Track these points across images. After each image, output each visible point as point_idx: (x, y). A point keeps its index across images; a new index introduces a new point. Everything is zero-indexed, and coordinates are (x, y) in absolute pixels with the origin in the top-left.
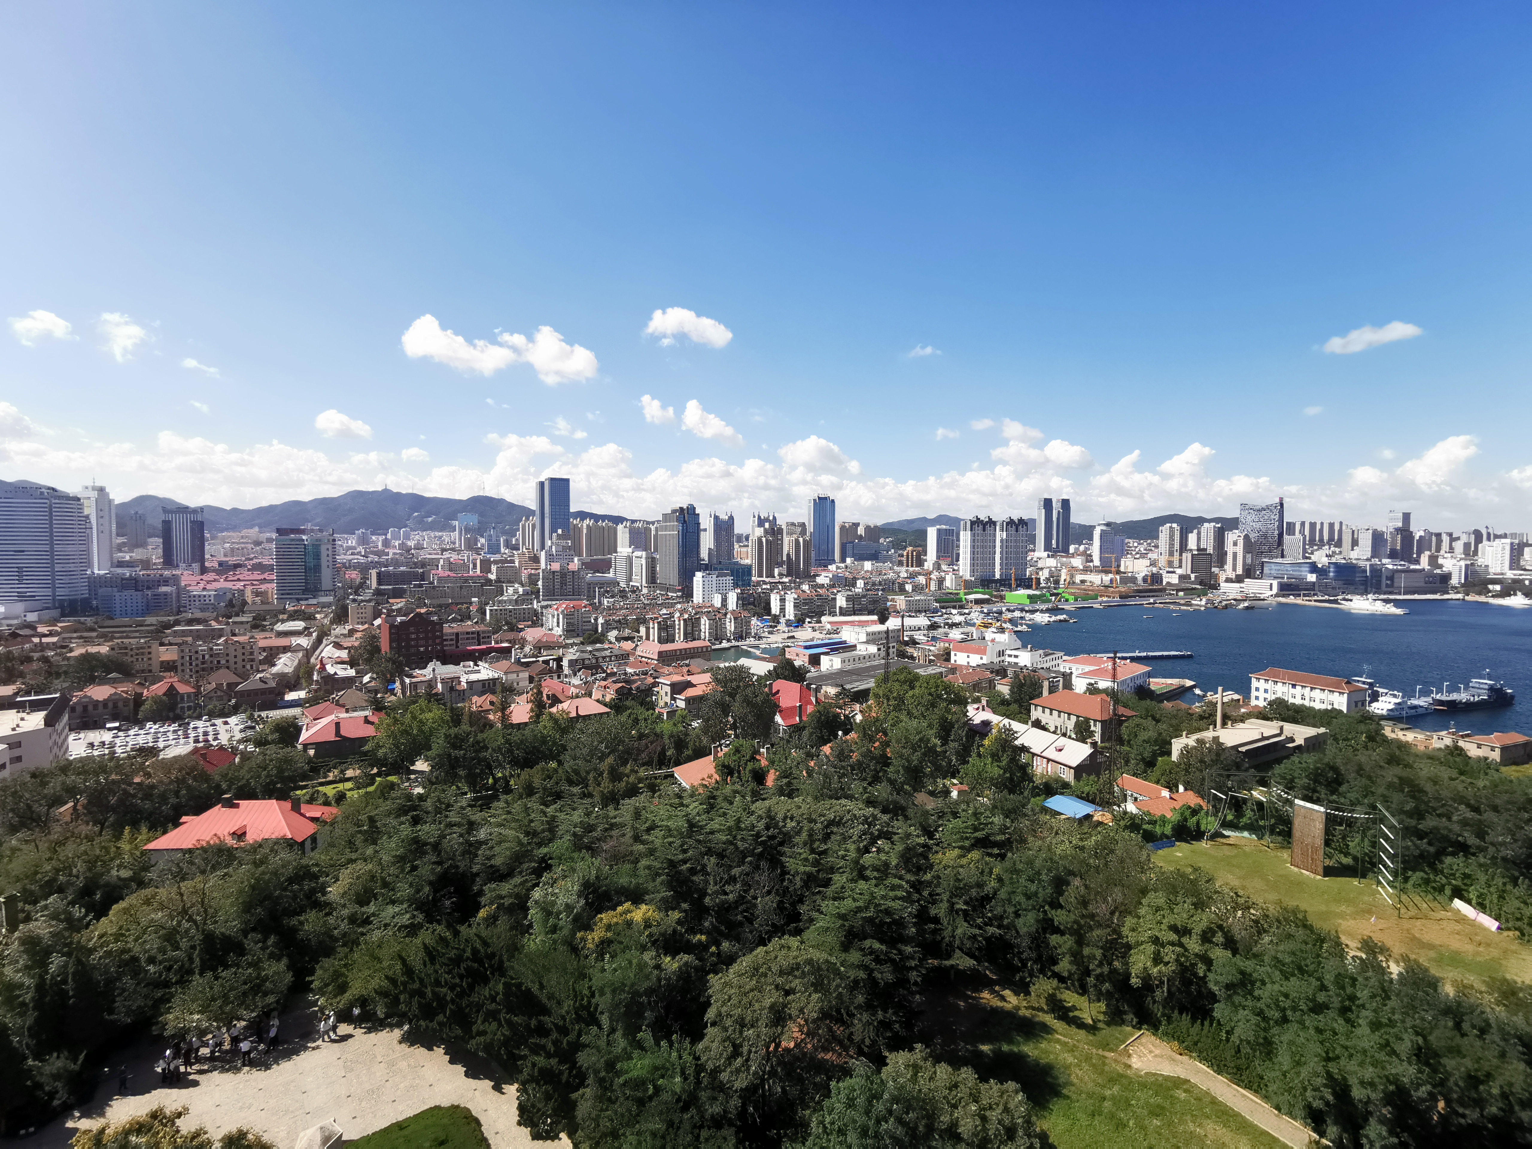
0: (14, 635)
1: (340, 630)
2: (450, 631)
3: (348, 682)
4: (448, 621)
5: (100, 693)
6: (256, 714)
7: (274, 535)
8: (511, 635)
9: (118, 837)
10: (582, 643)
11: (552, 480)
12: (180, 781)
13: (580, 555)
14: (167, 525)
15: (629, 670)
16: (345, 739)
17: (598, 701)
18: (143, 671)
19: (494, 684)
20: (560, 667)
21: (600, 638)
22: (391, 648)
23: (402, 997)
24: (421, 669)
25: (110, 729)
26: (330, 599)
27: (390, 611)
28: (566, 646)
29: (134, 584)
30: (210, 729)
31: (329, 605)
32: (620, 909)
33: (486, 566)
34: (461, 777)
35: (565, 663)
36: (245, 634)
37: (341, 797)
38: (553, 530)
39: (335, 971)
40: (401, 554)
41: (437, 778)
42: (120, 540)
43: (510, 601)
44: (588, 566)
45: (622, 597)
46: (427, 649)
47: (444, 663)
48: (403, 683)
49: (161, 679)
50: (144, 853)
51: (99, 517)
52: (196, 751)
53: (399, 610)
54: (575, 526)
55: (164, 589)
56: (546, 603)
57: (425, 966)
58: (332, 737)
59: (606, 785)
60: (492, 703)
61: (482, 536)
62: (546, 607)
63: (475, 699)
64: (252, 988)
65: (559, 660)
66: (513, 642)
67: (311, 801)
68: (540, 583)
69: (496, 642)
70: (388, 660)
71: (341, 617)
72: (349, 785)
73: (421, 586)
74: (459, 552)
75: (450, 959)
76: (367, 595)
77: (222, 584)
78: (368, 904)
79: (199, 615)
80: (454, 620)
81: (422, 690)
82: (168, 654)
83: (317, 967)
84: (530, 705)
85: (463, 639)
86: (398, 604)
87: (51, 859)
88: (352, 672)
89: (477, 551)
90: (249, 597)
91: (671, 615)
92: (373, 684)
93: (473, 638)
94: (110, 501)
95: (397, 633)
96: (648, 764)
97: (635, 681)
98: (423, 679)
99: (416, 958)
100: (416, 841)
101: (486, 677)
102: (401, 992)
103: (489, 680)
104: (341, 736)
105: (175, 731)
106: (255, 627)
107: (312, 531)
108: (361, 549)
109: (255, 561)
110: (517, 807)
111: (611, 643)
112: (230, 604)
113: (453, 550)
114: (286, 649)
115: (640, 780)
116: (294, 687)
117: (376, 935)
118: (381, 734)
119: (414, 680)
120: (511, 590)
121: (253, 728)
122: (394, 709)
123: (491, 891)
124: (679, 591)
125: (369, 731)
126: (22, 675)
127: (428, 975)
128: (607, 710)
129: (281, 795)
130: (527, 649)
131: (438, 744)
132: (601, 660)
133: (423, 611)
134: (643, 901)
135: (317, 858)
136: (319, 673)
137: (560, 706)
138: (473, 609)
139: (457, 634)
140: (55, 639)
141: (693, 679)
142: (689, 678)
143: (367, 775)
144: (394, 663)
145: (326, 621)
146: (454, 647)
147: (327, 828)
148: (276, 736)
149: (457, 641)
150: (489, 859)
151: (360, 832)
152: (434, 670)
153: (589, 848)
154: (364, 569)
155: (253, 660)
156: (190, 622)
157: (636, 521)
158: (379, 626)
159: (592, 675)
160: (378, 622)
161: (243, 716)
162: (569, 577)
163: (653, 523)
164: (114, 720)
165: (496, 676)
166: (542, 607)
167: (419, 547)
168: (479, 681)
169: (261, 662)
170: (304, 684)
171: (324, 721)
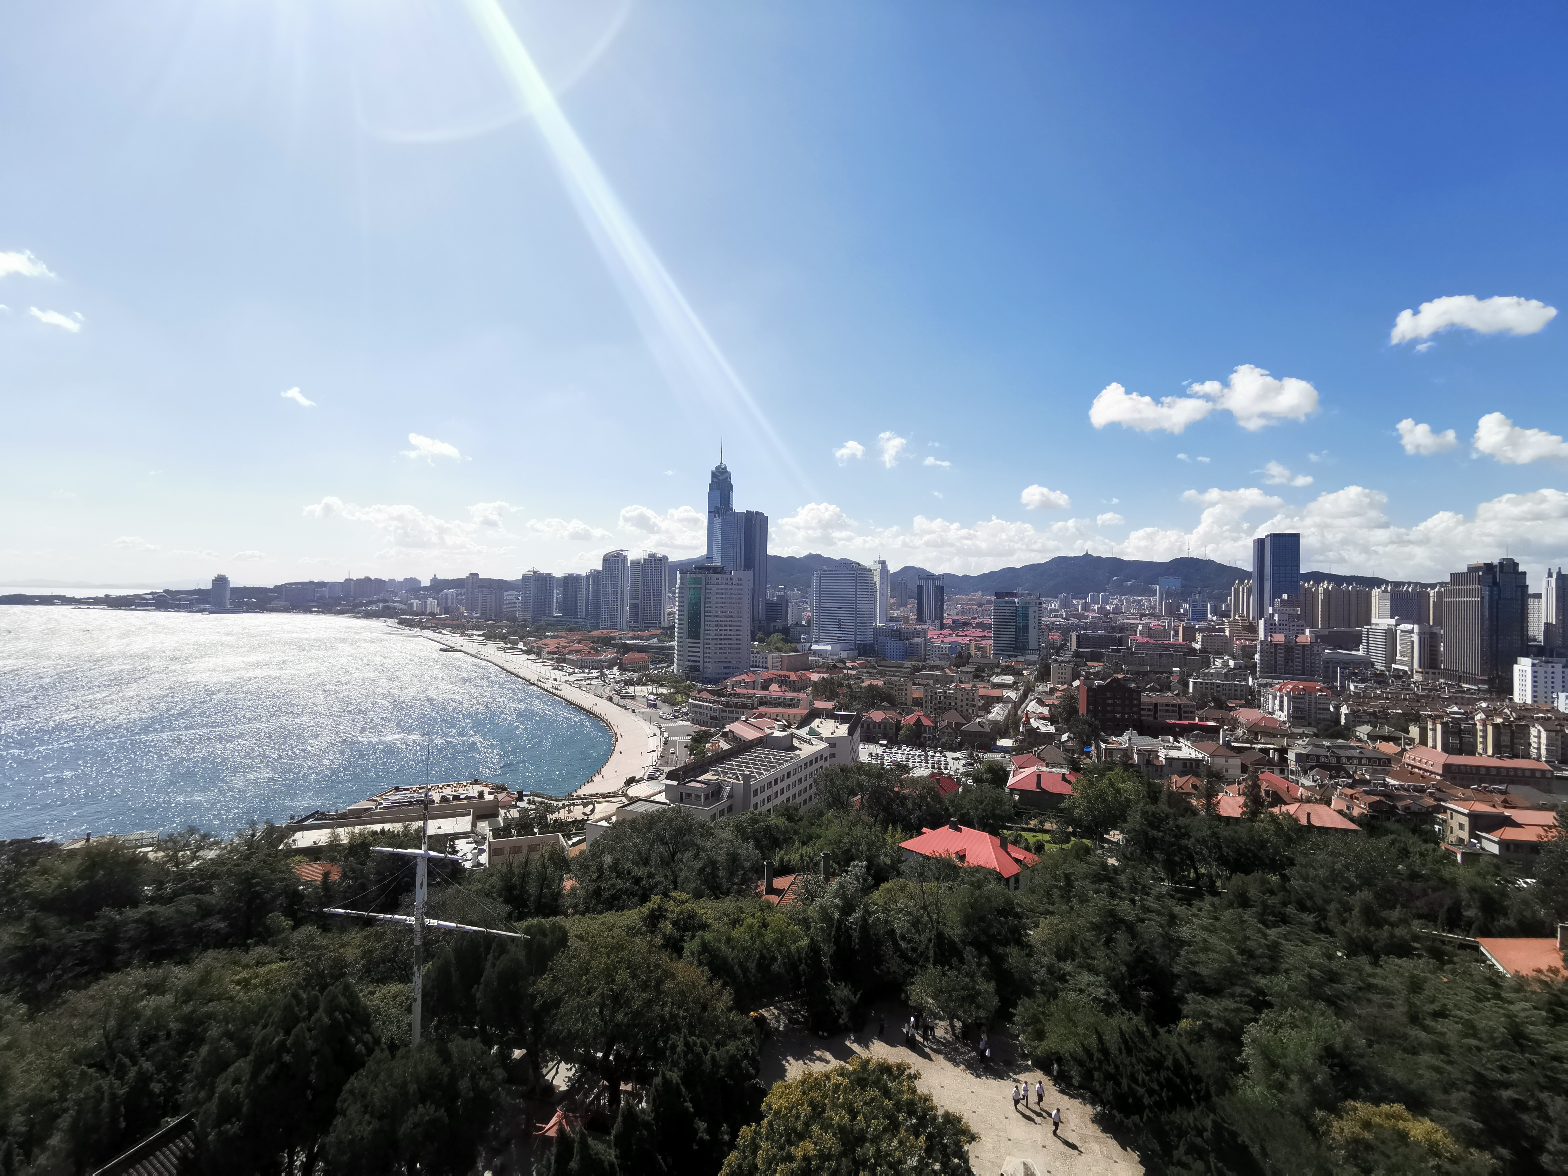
0: (835, 667)
1: (1041, 688)
2: (1148, 700)
3: (1048, 738)
4: (1145, 690)
5: (877, 716)
6: (975, 753)
7: (993, 598)
8: (1219, 714)
9: (885, 830)
10: (1316, 735)
11: (1275, 537)
12: (922, 798)
13: (1313, 625)
14: (920, 588)
15: (1391, 781)
16: (1045, 791)
17: (1340, 812)
18: (902, 703)
19: (1198, 766)
20: (1284, 760)
21: (1346, 732)
22: (1088, 710)
23: (1096, 1074)
24: (1116, 736)
25: (882, 745)
26: (1035, 658)
27: (1088, 674)
28: (1292, 736)
29: (899, 635)
30: (942, 759)
31: (1033, 663)
32: (1385, 1107)
33: (1190, 634)
34: (1157, 861)
35: (1291, 756)
36: (968, 683)
37: (1039, 848)
38: (1276, 594)
39: (1034, 1015)
40: (1100, 618)
41: (1132, 854)
42: (893, 600)
43: (1218, 675)
44: (1322, 639)
45: (1379, 683)
46: (1123, 716)
47: (1141, 733)
48: (1098, 747)
49: (912, 712)
50: (900, 848)
51: (881, 583)
52: (933, 775)
53: (1097, 674)
54: (1308, 590)
55: (916, 640)
56: (1265, 681)
57: (1121, 1053)
58: (1033, 787)
59: (1356, 927)
60: (1195, 787)
61: (1186, 601)
62: (1265, 685)
63: (1175, 778)
64: (969, 996)
65: (1283, 751)
66: (1222, 721)
67: (1015, 842)
68: (1257, 656)
69: (1201, 719)
70: (1086, 722)
71: (1044, 675)
72: (1047, 837)
73: (1118, 651)
74: (1159, 617)
75: (1148, 1059)
76: (1067, 656)
77: (954, 639)
78: (1065, 960)
79: (938, 663)
80: (1152, 689)
81: (1117, 757)
82: (917, 692)
83: (1019, 1002)
84: (1242, 800)
85: (1161, 711)
86: (1096, 667)
87: (848, 834)
88: (1052, 729)
89: (1180, 617)
90: (973, 652)
91: (1469, 716)
92: (1070, 743)
93: (1173, 711)
94: (888, 571)
95: (1095, 695)
96: (1430, 917)
97: (1402, 798)
98: (1119, 746)
99: (1112, 1040)
100: (1112, 913)
101: (1187, 756)
102: (1095, 1069)
103: (1191, 760)
104: (1041, 788)
105: (920, 756)
106: (976, 677)
107: (1022, 594)
108: (1062, 612)
109: (978, 620)
110: (1228, 915)
111: (1360, 740)
112: (960, 656)
113: (1153, 615)
114: (999, 700)
115: (1416, 938)
116: (1004, 735)
117: (1072, 996)
118: (1077, 795)
119: (1109, 746)
120: (1219, 663)
121: (972, 765)
122: (1089, 771)
123: (1195, 1002)
124: (1483, 682)
125: (1066, 789)
126: (837, 695)
127: (1125, 1065)
128: (1354, 827)
129: (993, 831)
130: (1240, 732)
131: (1135, 819)
132: (1344, 760)
133: (1120, 676)
134: (1425, 1114)
135: (1021, 898)
136: (1025, 725)
137: (1284, 808)
138: (1174, 679)
139: (1156, 705)
140: (854, 672)
141: (1517, 815)
142: (1507, 813)
143: (1063, 832)
144: (1090, 725)
145: (1032, 678)
146: (1152, 718)
147: (1028, 872)
148: (989, 776)
149: (1156, 711)
150: (1194, 964)
151: (1056, 886)
152: (1130, 739)
153: (1330, 1001)
154: (1065, 631)
155: (974, 706)
156: (932, 668)
157: (1403, 584)
158: (1078, 687)
159: (1331, 777)
160: (1076, 683)
161: (965, 753)
162: (1297, 653)
163: (1433, 586)
164: (884, 739)
165: (1200, 756)
166: (1259, 685)
167: (1117, 611)
168: (1179, 759)
169: (980, 709)
170: (1012, 734)
171: (1028, 771)
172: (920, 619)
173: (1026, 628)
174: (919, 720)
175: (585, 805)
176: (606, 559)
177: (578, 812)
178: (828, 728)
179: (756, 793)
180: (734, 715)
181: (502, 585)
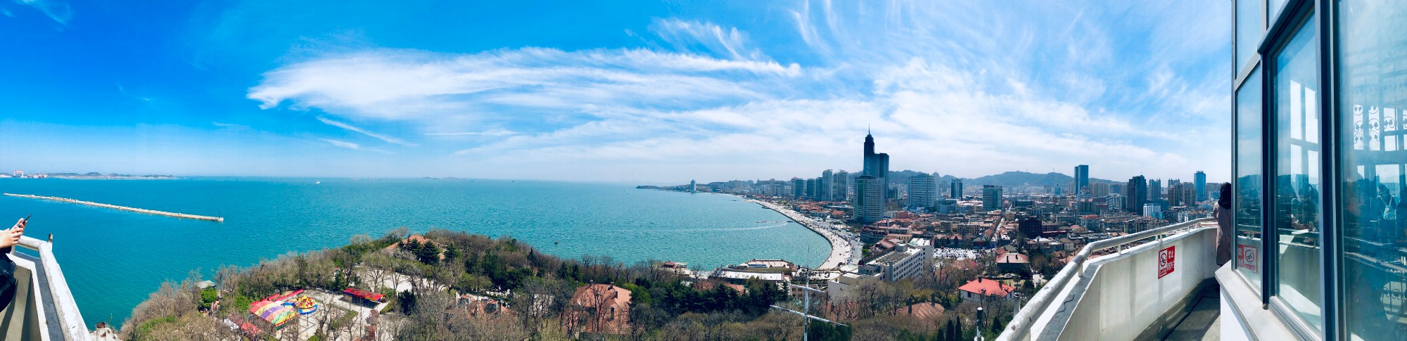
2: (1043, 225)
4: (1042, 221)
5: (940, 236)
7: (983, 187)
8: (1067, 228)
11: (1081, 166)
12: (964, 269)
14: (952, 184)
18: (949, 231)
22: (1022, 230)
24: (1033, 238)
26: (1000, 211)
27: (1020, 216)
29: (945, 203)
30: (967, 253)
33: (1055, 199)
38: (1082, 186)
40: (1023, 195)
43: (1065, 214)
44: (1096, 200)
45: (1111, 214)
46: (1035, 231)
47: (1042, 237)
49: (953, 234)
51: (937, 182)
52: (964, 259)
53: (1023, 216)
54: (1090, 184)
55: (952, 205)
56: (1079, 215)
58: (1006, 261)
63: (1055, 252)
68: (1077, 207)
69: (1061, 230)
70: (1021, 234)
73: (1031, 207)
74: (1045, 193)
77: (968, 203)
79: (962, 214)
80: (1044, 221)
82: (955, 226)
85: (1048, 228)
86: (1023, 213)
88: (1009, 238)
90: (975, 208)
92: (1018, 243)
93: (1052, 228)
94: (939, 177)
95: (1024, 224)
98: (1034, 243)
101: (1058, 244)
104: (1009, 261)
105: (959, 252)
107: (994, 186)
108: (1009, 192)
109: (977, 196)
112: (970, 210)
113: (1042, 193)
124: (1137, 211)
126: (922, 228)
129: (994, 279)
133: (1032, 216)
138: (1052, 216)
139: (1046, 226)
144: (1024, 236)
146: (1045, 231)
149: (1046, 229)
152: (1038, 239)
154: (1011, 200)
156: (960, 216)
160: (1017, 220)
162: (1088, 205)
163: (1124, 183)
165: (1061, 244)
167: (1030, 192)
168: (1055, 245)
169: (980, 232)
172: (953, 196)
173: (997, 199)
174: (956, 238)
175: (826, 273)
176: (824, 173)
177: (823, 277)
178: (921, 242)
179: (895, 270)
180: (879, 238)
181: (782, 183)
